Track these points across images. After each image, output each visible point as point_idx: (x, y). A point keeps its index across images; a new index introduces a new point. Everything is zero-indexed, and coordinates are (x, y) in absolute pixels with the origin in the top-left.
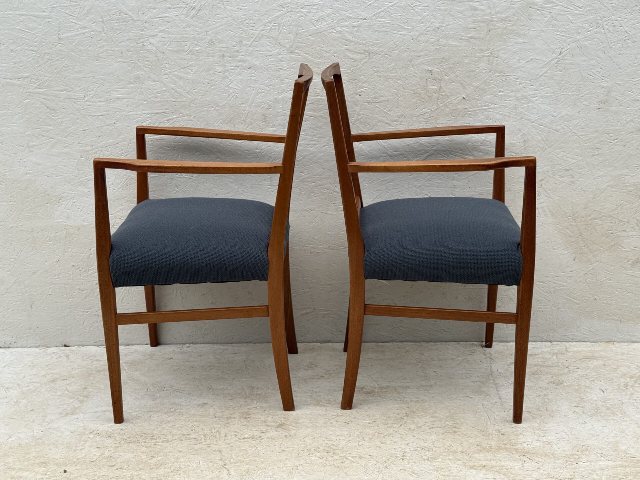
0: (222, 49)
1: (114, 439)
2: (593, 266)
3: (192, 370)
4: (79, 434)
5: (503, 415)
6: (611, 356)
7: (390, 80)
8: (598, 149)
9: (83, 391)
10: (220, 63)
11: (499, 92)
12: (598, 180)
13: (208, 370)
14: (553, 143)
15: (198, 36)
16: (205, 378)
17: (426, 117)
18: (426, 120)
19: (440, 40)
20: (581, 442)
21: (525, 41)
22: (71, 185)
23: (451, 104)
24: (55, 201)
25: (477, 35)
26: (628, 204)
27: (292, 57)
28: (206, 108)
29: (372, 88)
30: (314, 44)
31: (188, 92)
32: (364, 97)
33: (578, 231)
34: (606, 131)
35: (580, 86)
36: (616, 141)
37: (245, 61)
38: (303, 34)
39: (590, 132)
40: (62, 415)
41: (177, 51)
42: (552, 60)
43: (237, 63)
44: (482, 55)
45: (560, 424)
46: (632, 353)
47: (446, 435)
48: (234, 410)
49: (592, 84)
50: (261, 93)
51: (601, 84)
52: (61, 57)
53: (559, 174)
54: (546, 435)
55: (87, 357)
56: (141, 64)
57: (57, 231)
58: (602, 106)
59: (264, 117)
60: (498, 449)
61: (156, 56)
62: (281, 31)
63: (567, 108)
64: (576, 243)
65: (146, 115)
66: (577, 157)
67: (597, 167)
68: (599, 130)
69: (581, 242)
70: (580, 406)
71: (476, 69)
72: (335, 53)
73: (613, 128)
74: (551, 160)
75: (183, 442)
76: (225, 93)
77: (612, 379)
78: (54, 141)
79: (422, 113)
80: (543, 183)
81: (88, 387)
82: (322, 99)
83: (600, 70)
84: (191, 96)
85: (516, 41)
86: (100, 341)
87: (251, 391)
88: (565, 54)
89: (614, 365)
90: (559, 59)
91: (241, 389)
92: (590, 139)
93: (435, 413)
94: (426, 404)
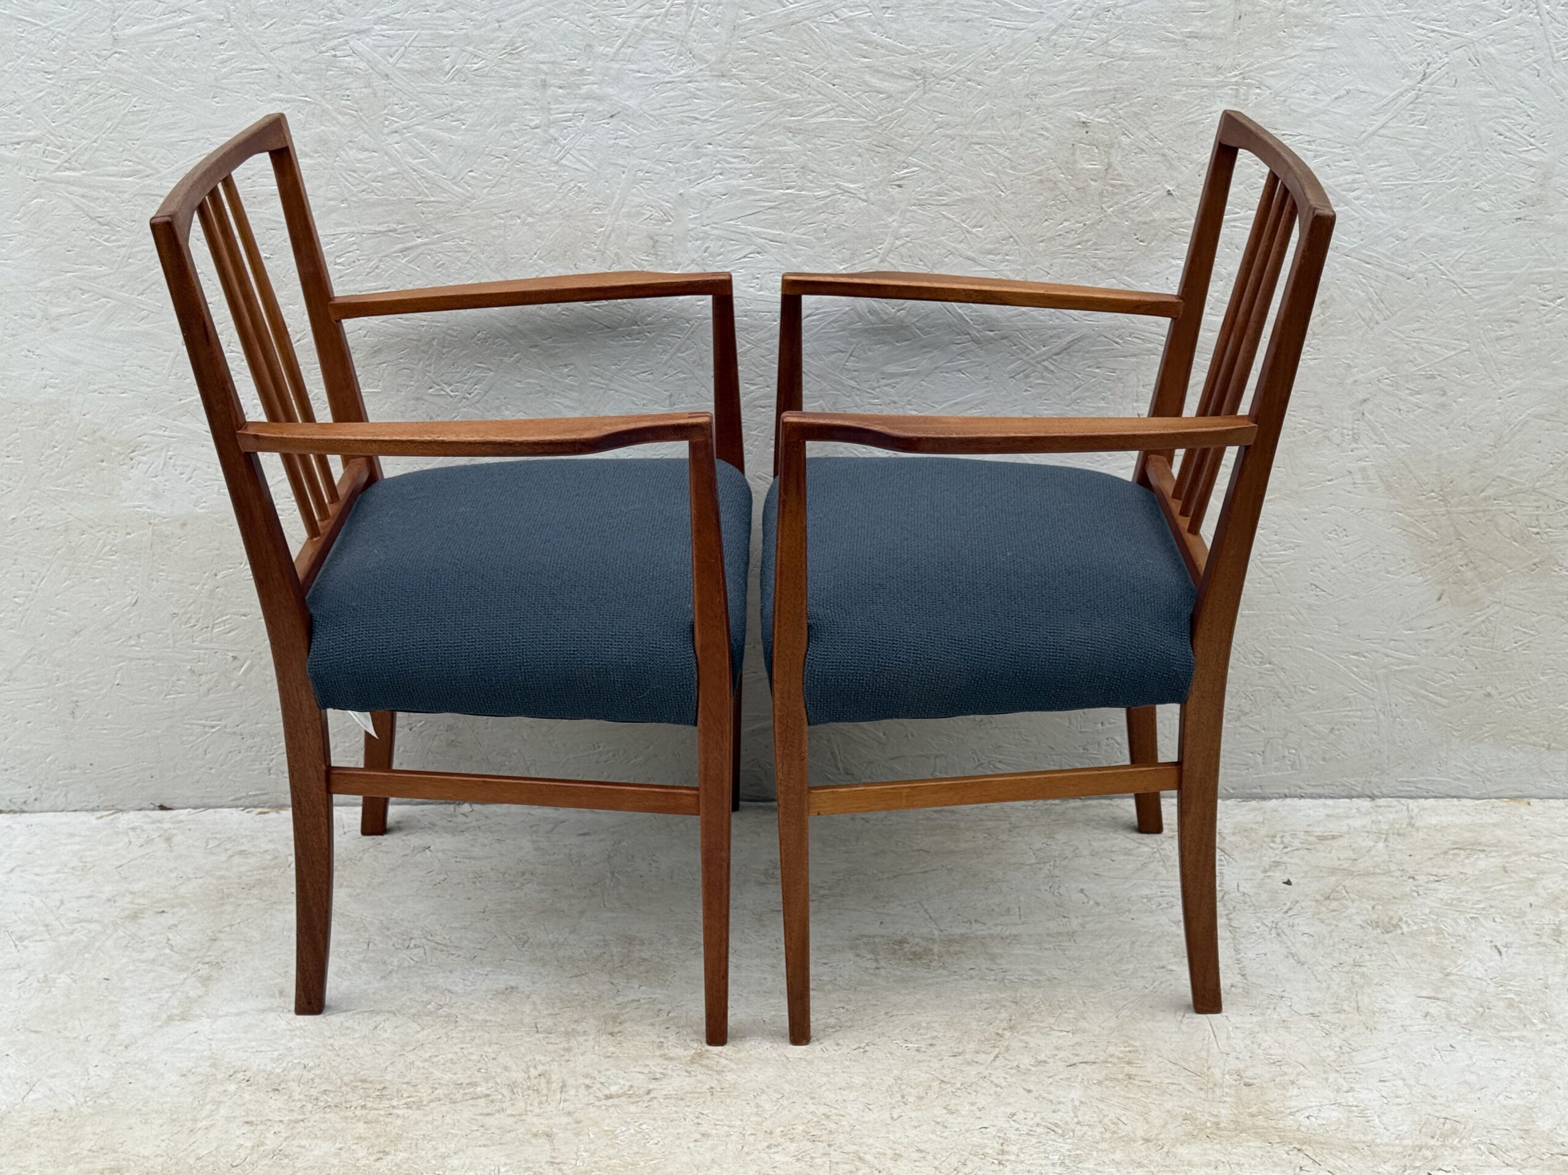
0: (541, 66)
1: (286, 1097)
2: (1487, 616)
3: (478, 884)
4: (201, 1082)
5: (1249, 1026)
6: (1521, 843)
7: (977, 147)
8: (1511, 324)
9: (209, 949)
10: (535, 103)
12: (1510, 400)
13: (518, 885)
14: (1396, 308)
15: (476, 32)
16: (512, 911)
17: (1069, 242)
18: (1070, 250)
19: (1110, 42)
20: (1439, 1108)
21: (1334, 45)
22: (161, 415)
23: (1135, 208)
24: (120, 454)
25: (1207, 30)
27: (723, 87)
28: (502, 219)
29: (931, 167)
30: (780, 54)
31: (454, 178)
32: (910, 190)
33: (1451, 529)
34: (1534, 277)
35: (1472, 162)
36: (1559, 301)
37: (599, 99)
38: (749, 26)
39: (1492, 279)
40: (159, 1023)
41: (424, 71)
42: (1401, 94)
43: (579, 103)
44: (1218, 82)
45: (1390, 1051)
47: (1107, 1087)
48: (583, 1007)
49: (1504, 155)
50: (643, 180)
51: (1523, 155)
52: (122, 87)
53: (1407, 386)
54: (1356, 1087)
55: (217, 842)
56: (329, 107)
57: (129, 530)
58: (1527, 213)
59: (651, 243)
60: (1236, 1129)
61: (368, 86)
62: (694, 19)
63: (1436, 217)
64: (1446, 558)
65: (346, 238)
66: (1457, 342)
67: (1506, 368)
68: (1517, 274)
69: (1459, 557)
70: (1440, 996)
71: (1203, 117)
72: (835, 77)
73: (1551, 269)
74: (1388, 349)
75: (458, 1106)
76: (551, 181)
77: (1522, 914)
78: (113, 303)
79: (1060, 233)
80: (1368, 407)
81: (222, 936)
82: (802, 196)
83: (1524, 119)
84: (463, 188)
85: (1309, 44)
86: (247, 797)
87: (625, 951)
88: (1436, 79)
89: (1527, 870)
90: (1420, 90)
91: (601, 943)
92: (1493, 297)
93: (1081, 1020)
94: (1060, 990)
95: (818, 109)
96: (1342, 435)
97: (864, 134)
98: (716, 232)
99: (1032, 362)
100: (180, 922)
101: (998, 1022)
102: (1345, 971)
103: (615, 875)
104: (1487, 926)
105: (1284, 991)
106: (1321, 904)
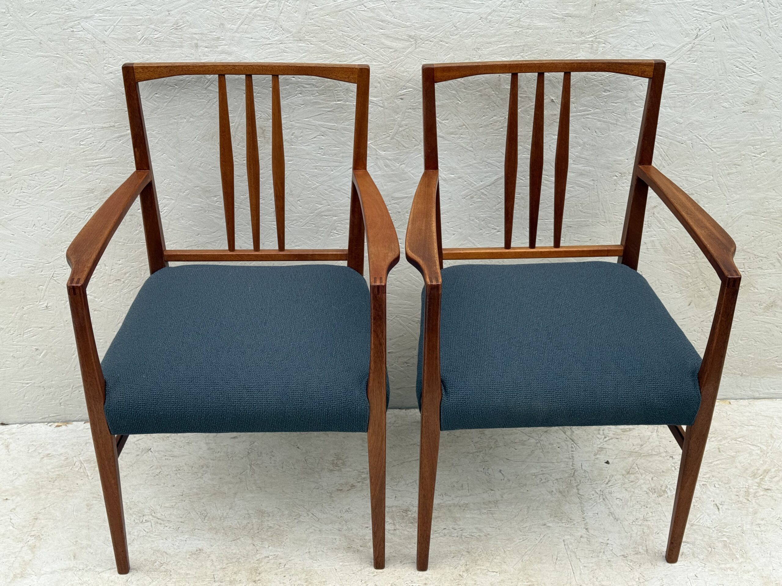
0: (194, 36)
8: (737, 166)
9: (34, 525)
10: (191, 56)
11: (604, 92)
12: (732, 205)
13: (200, 475)
14: (675, 159)
15: (155, 17)
17: (496, 128)
18: (496, 132)
19: (521, 20)
21: (647, 19)
25: (577, 12)
26: (770, 235)
27: (300, 46)
28: (176, 119)
30: (333, 27)
31: (147, 98)
32: (408, 101)
33: (698, 270)
34: (750, 142)
35: (721, 82)
36: (763, 154)
38: (315, 12)
39: (727, 144)
41: (126, 39)
42: (684, 46)
43: (217, 56)
44: (582, 40)
46: (754, 423)
49: (738, 78)
51: (749, 78)
55: (34, 448)
56: (71, 59)
58: (749, 109)
61: (93, 48)
62: (282, 9)
63: (699, 111)
64: (694, 285)
65: (85, 131)
66: (707, 176)
67: (732, 189)
68: (741, 141)
69: (701, 284)
72: (365, 40)
73: (760, 137)
76: (203, 99)
79: (491, 122)
81: (40, 516)
82: (347, 105)
83: (751, 59)
84: (153, 103)
85: (634, 19)
86: (49, 417)
87: (260, 521)
88: (704, 37)
89: (731, 450)
90: (694, 44)
91: (247, 516)
92: (727, 153)
93: (503, 563)
94: (492, 542)
95: (355, 58)
97: (381, 71)
98: (298, 125)
99: (475, 190)
100: (17, 506)
101: (460, 566)
102: (639, 524)
103: (252, 466)
104: (711, 490)
105: (608, 540)
106: (625, 477)
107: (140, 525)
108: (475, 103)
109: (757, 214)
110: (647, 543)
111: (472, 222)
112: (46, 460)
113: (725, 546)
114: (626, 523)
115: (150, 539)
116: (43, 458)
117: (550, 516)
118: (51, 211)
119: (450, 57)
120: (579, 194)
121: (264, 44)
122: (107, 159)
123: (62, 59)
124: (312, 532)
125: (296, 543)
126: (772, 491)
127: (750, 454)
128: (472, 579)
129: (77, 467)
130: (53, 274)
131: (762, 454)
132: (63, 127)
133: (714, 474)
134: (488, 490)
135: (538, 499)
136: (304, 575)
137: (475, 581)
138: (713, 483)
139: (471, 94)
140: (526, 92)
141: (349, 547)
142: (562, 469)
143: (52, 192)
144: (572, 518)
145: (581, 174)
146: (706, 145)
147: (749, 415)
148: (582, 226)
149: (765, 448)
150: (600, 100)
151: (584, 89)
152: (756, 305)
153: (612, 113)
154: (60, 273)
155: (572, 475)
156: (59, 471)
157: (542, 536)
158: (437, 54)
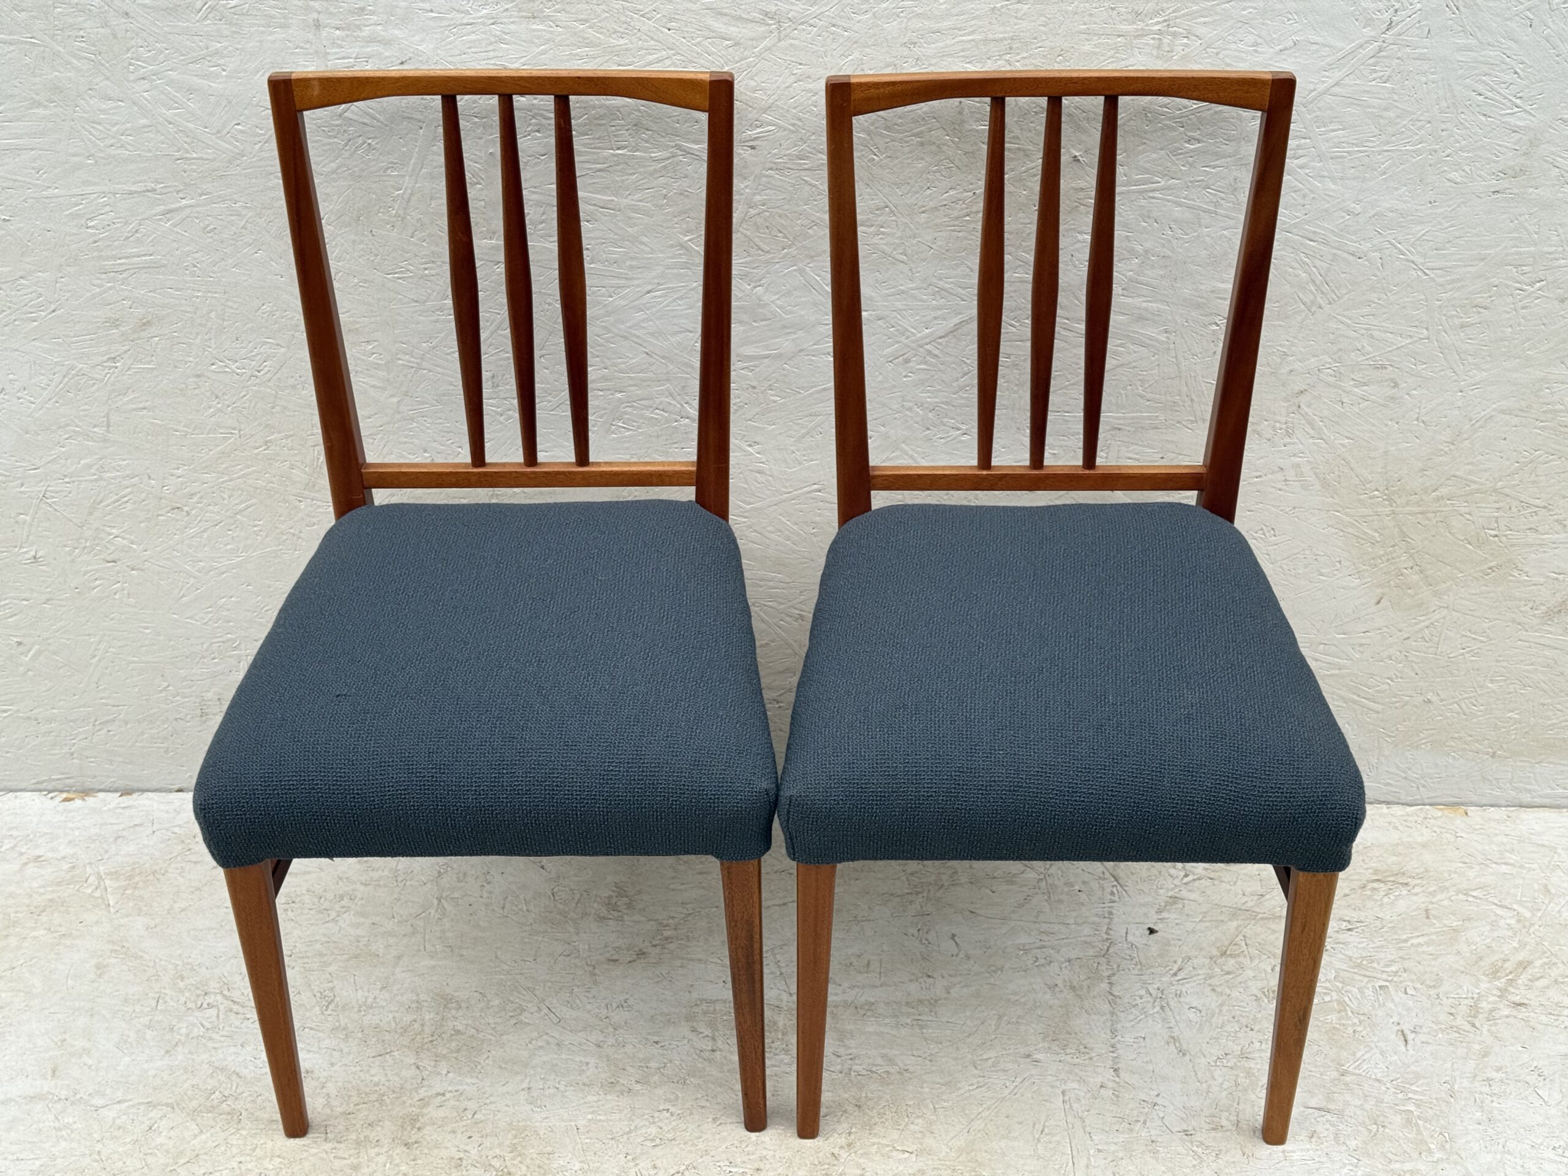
2: (1432, 621)
6: (1450, 873)
8: (1479, 309)
10: (308, 46)
11: (1189, 142)
12: (1471, 393)
14: (1344, 291)
17: (956, 214)
18: (956, 223)
27: (534, 30)
29: (792, 128)
31: (219, 132)
32: (766, 152)
33: (1397, 530)
34: (1511, 257)
35: (1443, 126)
36: (1538, 284)
37: (387, 43)
39: (1460, 260)
41: (171, 9)
42: (1361, 46)
44: (1137, 30)
46: (1513, 858)
49: (1483, 118)
51: (1506, 119)
53: (1352, 376)
56: (61, 50)
58: (1507, 186)
61: (105, 25)
63: (1397, 189)
64: (1388, 560)
65: (96, 199)
66: (1415, 329)
67: (1471, 359)
68: (1490, 254)
69: (1403, 558)
72: (671, 20)
73: (1532, 249)
74: (1331, 336)
76: (335, 137)
77: (1438, 982)
79: (945, 203)
80: (1303, 400)
83: (1509, 77)
84: (231, 144)
86: (51, 780)
87: (438, 1018)
88: (1405, 29)
89: (1452, 914)
90: (1384, 42)
91: (414, 1005)
92: (1458, 280)
93: (928, 1134)
94: (910, 1088)
95: (651, 58)
96: (1274, 428)
99: (913, 345)
101: (836, 1135)
102: (1229, 1064)
103: (442, 901)
104: (1397, 999)
105: (1158, 1095)
106: (1215, 962)
107: (197, 1014)
108: (909, 161)
109: (1524, 415)
110: (1241, 1107)
111: (907, 412)
112: (31, 870)
113: (1408, 1121)
114: (1203, 1061)
115: (210, 1044)
116: (26, 864)
117: (1044, 1039)
118: (34, 363)
119: (852, 60)
120: (1137, 361)
121: (458, 23)
122: (144, 258)
123: (42, 49)
124: (541, 1047)
125: (506, 1068)
126: (1530, 1009)
127: (1494, 925)
128: (858, 1165)
129: (91, 885)
130: (46, 491)
131: (1520, 926)
132: (50, 190)
133: (1407, 964)
134: (920, 975)
135: (1022, 1000)
136: (510, 1136)
137: (864, 1169)
138: (1405, 983)
139: (901, 140)
140: (1018, 138)
141: (612, 1083)
142: (1083, 939)
143: (35, 323)
144: (1089, 1045)
145: (1141, 318)
146: (1413, 262)
147: (1505, 840)
148: (1143, 428)
149: (1528, 915)
150: (1177, 160)
151: (1144, 135)
152: (1522, 609)
153: (1205, 189)
154: (58, 489)
155: (1103, 952)
156: (53, 892)
157: (1019, 1080)
158: (825, 52)
